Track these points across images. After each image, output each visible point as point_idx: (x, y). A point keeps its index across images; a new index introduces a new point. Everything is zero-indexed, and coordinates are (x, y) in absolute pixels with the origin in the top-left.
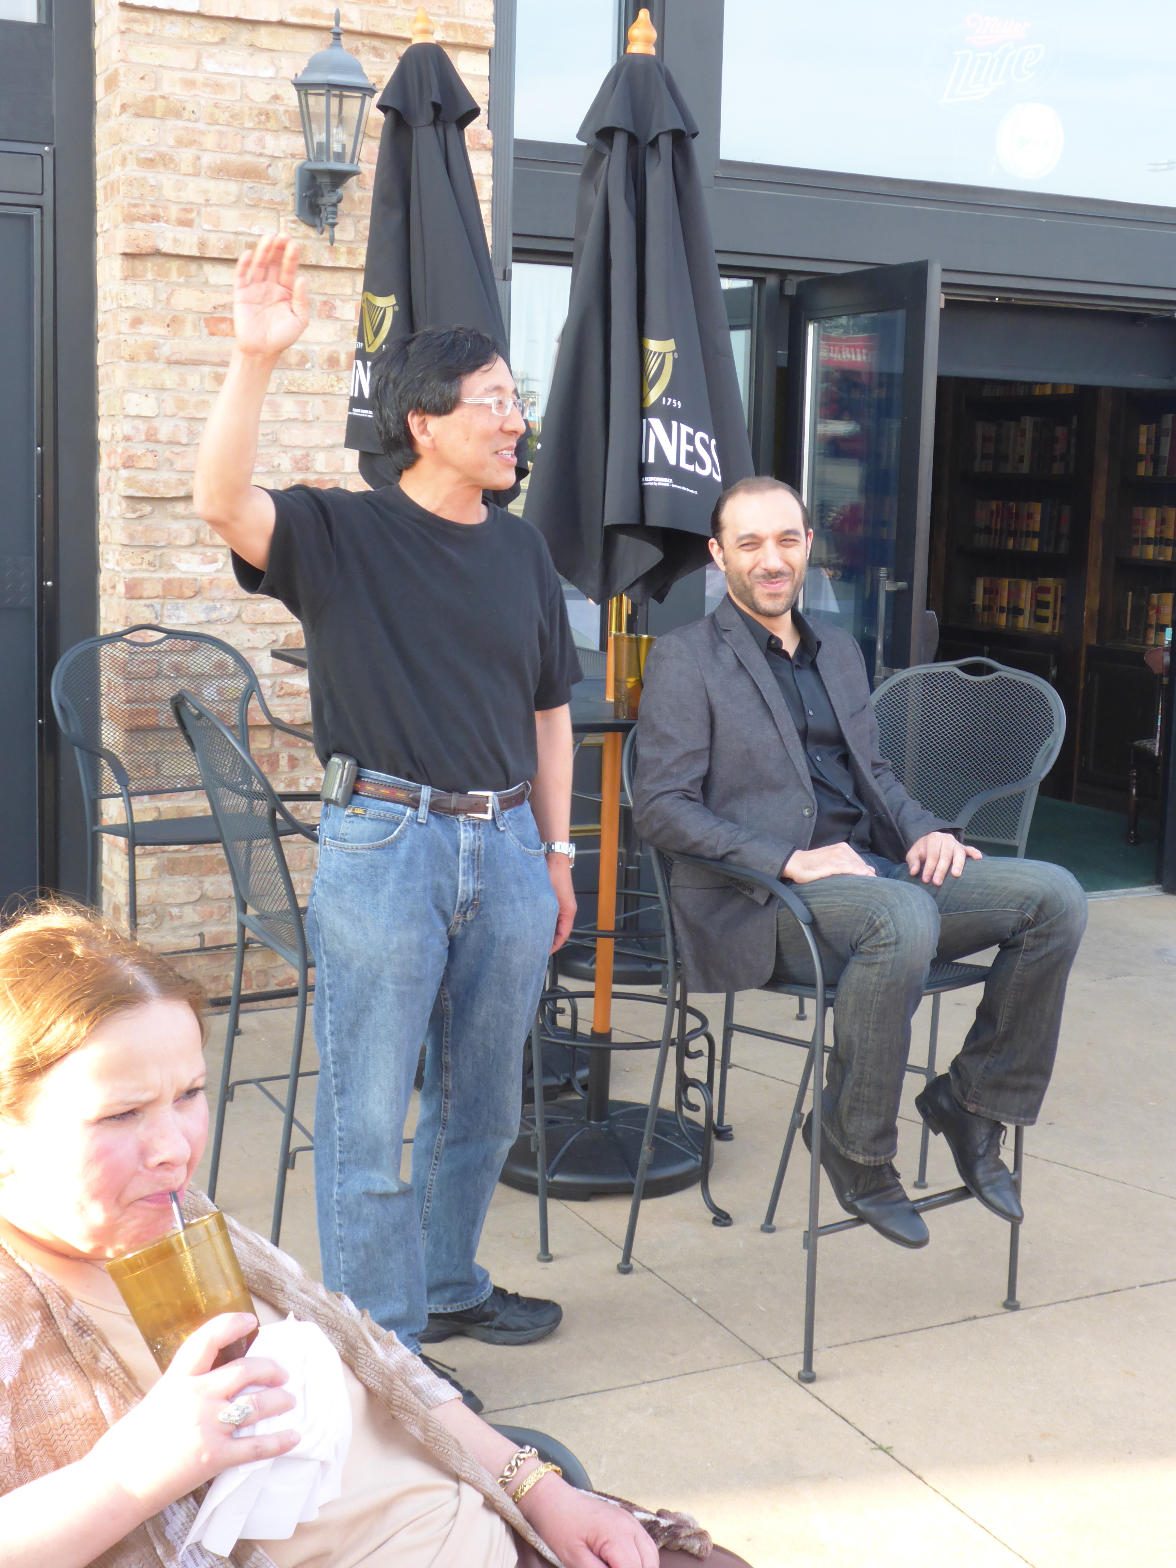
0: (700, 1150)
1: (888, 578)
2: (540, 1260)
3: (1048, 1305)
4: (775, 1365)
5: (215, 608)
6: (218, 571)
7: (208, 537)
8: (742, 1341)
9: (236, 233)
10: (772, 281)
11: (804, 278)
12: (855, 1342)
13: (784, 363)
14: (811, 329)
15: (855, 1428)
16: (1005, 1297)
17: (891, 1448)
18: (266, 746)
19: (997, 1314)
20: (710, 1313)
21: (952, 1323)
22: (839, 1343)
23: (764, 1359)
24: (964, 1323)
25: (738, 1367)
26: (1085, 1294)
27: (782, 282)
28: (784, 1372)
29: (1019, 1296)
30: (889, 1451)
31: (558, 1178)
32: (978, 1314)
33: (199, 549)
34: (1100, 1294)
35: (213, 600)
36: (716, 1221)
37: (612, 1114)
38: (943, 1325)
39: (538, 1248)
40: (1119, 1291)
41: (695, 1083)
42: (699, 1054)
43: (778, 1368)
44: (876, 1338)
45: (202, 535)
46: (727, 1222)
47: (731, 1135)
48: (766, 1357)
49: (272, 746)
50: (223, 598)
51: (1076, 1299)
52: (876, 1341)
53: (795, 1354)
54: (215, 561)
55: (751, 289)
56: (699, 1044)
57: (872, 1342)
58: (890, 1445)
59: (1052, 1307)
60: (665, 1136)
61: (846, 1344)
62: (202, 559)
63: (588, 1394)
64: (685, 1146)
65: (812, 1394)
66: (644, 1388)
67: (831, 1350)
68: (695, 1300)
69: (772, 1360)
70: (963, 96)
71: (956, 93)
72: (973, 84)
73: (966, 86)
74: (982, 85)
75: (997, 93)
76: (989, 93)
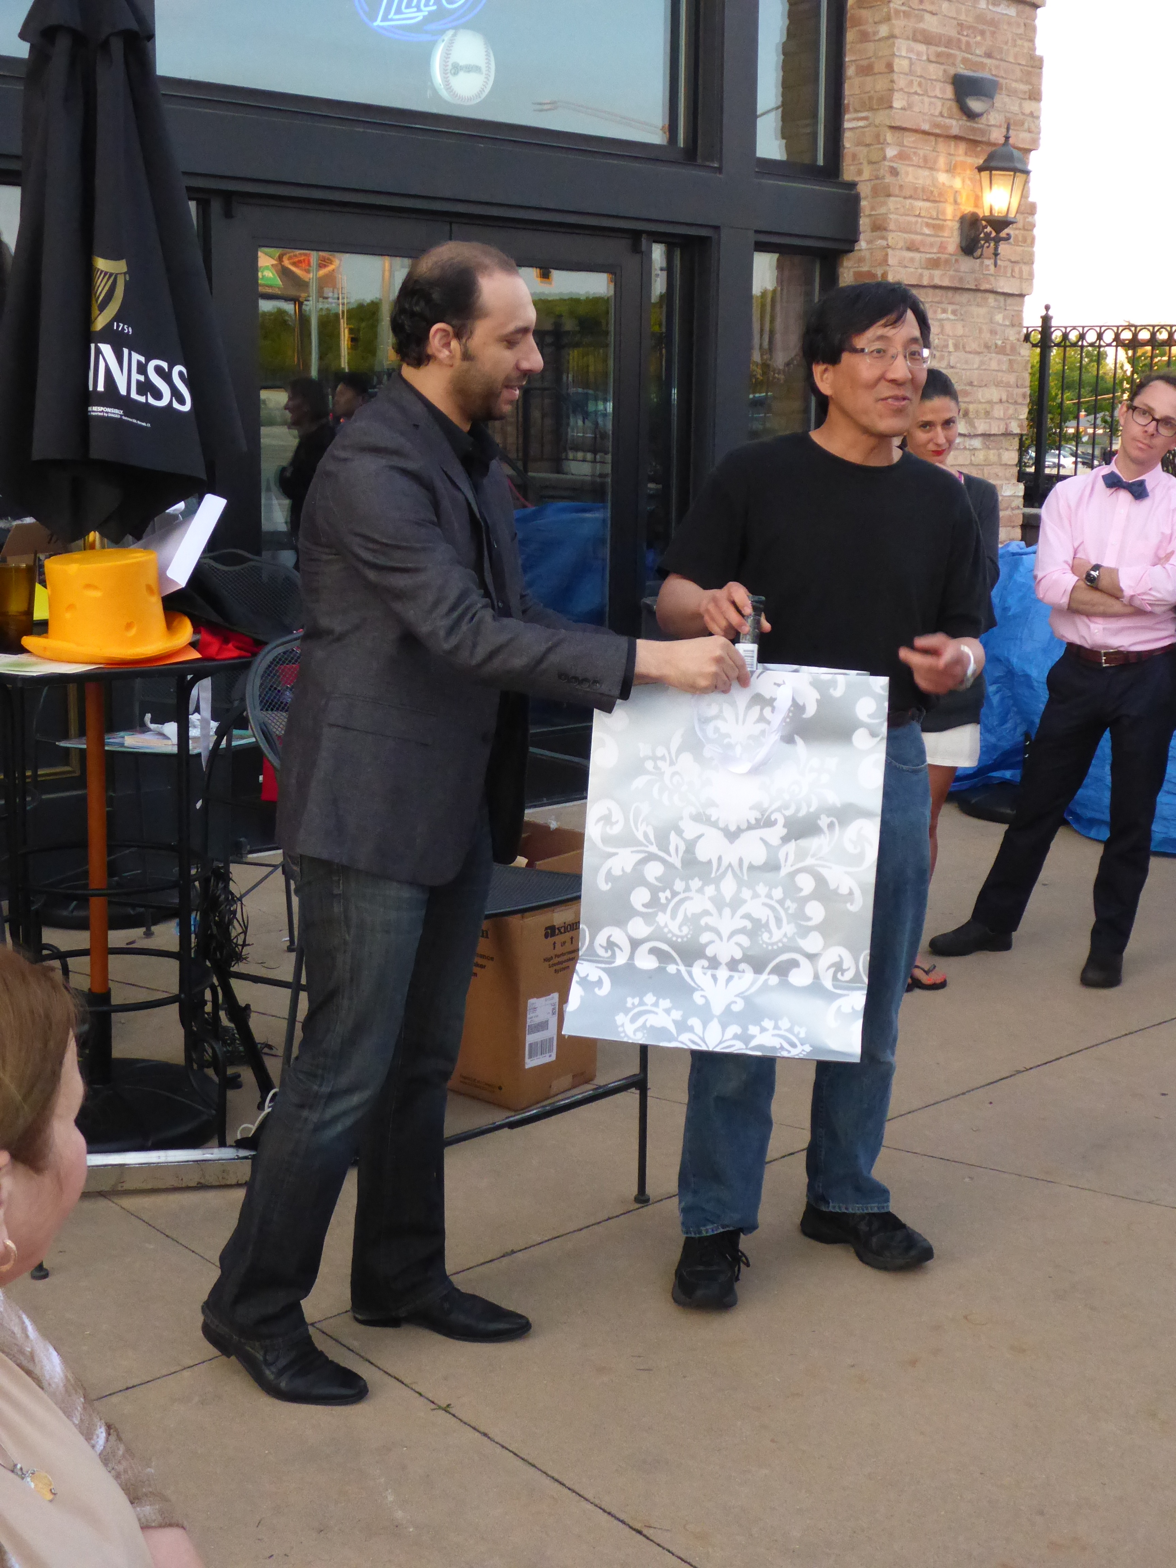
4: (319, 1329)
10: (217, 203)
14: (263, 255)
15: (412, 1389)
17: (451, 1406)
21: (491, 1261)
24: (504, 1259)
27: (227, 204)
28: (330, 1337)
30: (449, 1409)
32: (515, 1248)
37: (118, 1075)
38: (483, 1264)
43: (323, 1332)
53: (338, 1314)
58: (449, 1403)
65: (362, 1357)
69: (315, 1325)
70: (396, 20)
71: (390, 17)
72: (407, 8)
73: (399, 11)
74: (415, 9)
75: (431, 18)
76: (421, 18)
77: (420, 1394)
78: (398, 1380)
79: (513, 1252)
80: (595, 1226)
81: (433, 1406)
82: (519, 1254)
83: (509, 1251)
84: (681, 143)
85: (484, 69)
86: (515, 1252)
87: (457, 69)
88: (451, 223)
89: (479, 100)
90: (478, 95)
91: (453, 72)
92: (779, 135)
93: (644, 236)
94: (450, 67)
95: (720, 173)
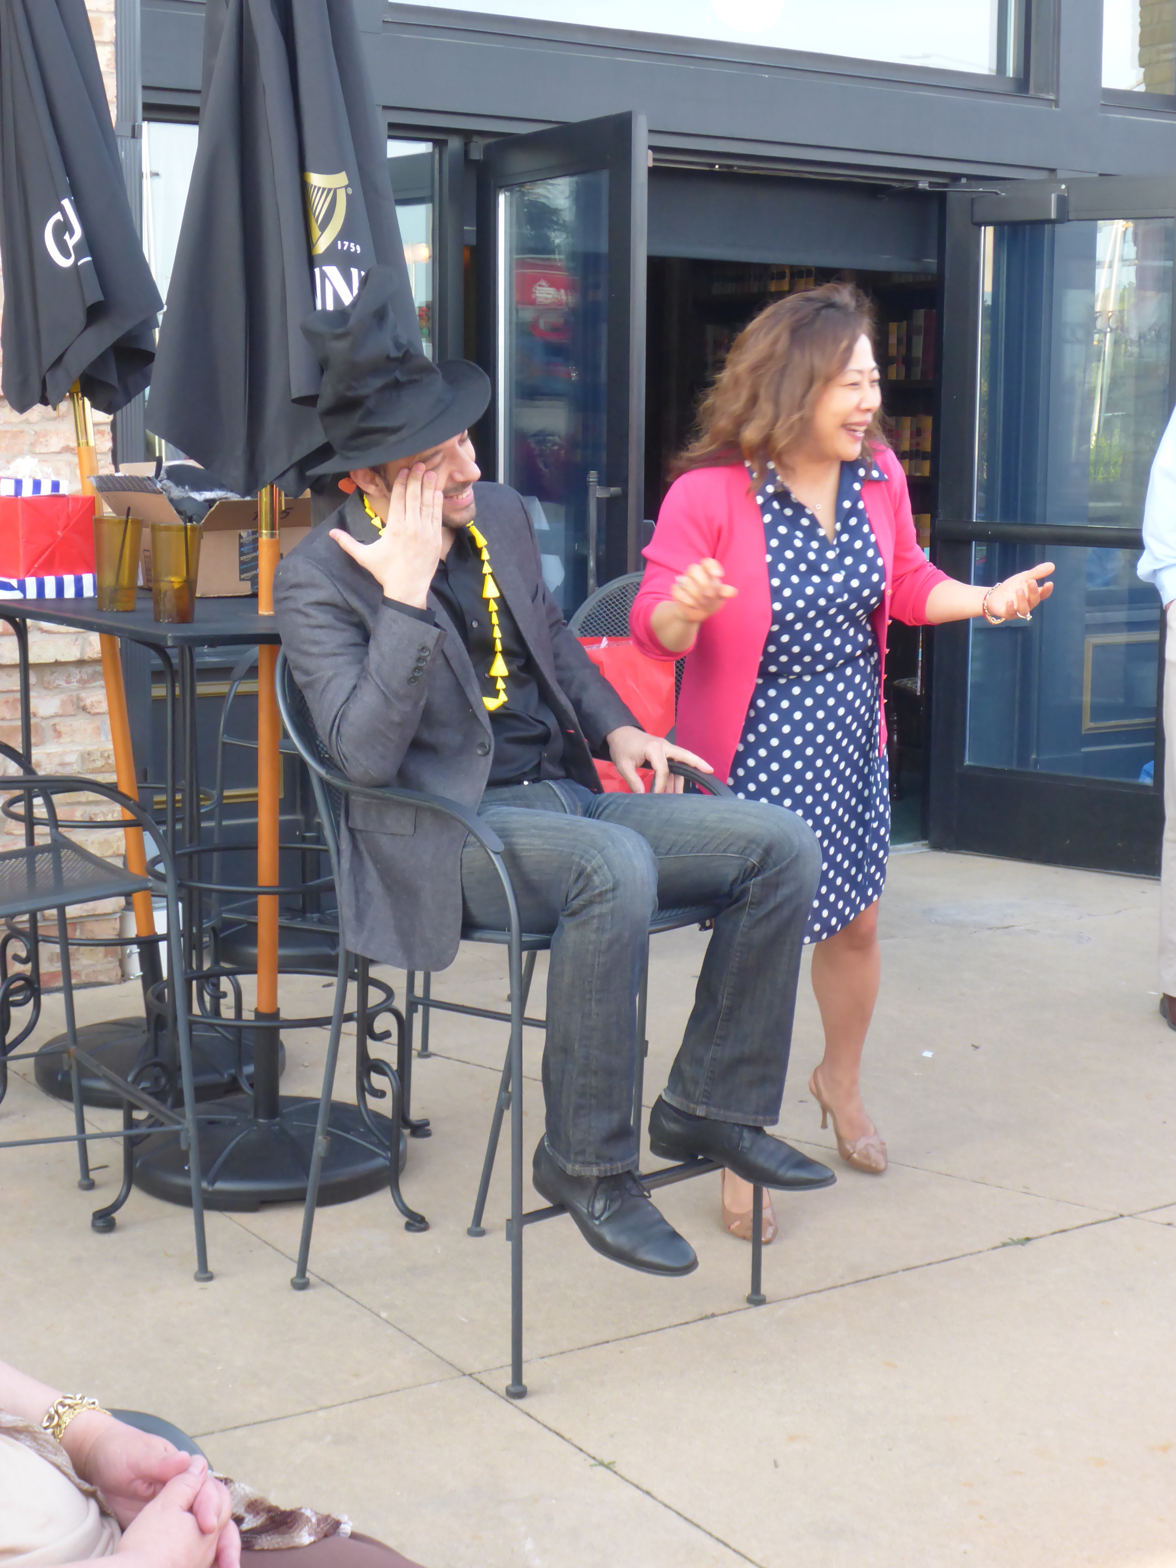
0: (388, 1143)
1: (599, 483)
2: (198, 1279)
3: (798, 1297)
4: (477, 1380)
8: (438, 1356)
10: (455, 144)
11: (492, 140)
12: (572, 1350)
13: (472, 241)
14: (502, 199)
15: (572, 1444)
16: (748, 1290)
17: (614, 1463)
19: (739, 1310)
20: (401, 1327)
21: (687, 1323)
22: (553, 1352)
23: (464, 1375)
24: (701, 1322)
25: (434, 1385)
26: (840, 1283)
27: (466, 145)
28: (488, 1388)
29: (765, 1289)
30: (610, 1466)
31: (220, 1186)
32: (717, 1311)
34: (857, 1282)
36: (409, 1227)
37: (284, 1111)
38: (676, 1326)
39: (195, 1266)
40: (878, 1276)
41: (379, 1067)
42: (387, 1035)
43: (481, 1383)
44: (597, 1345)
46: (423, 1226)
47: (429, 1130)
48: (467, 1372)
51: (830, 1289)
52: (598, 1347)
53: (502, 1367)
55: (432, 155)
56: (385, 1022)
57: (593, 1349)
58: (612, 1460)
59: (802, 1299)
60: (349, 1133)
61: (562, 1353)
63: (254, 1424)
64: (372, 1143)
65: (521, 1410)
66: (322, 1414)
67: (544, 1360)
68: (384, 1315)
69: (473, 1376)
77: (581, 1450)
78: (558, 1434)
79: (713, 1315)
80: (814, 1295)
81: (593, 1462)
82: (720, 1319)
83: (709, 1313)
84: (1010, 73)
86: (717, 1316)
92: (1137, 63)
95: (1057, 106)
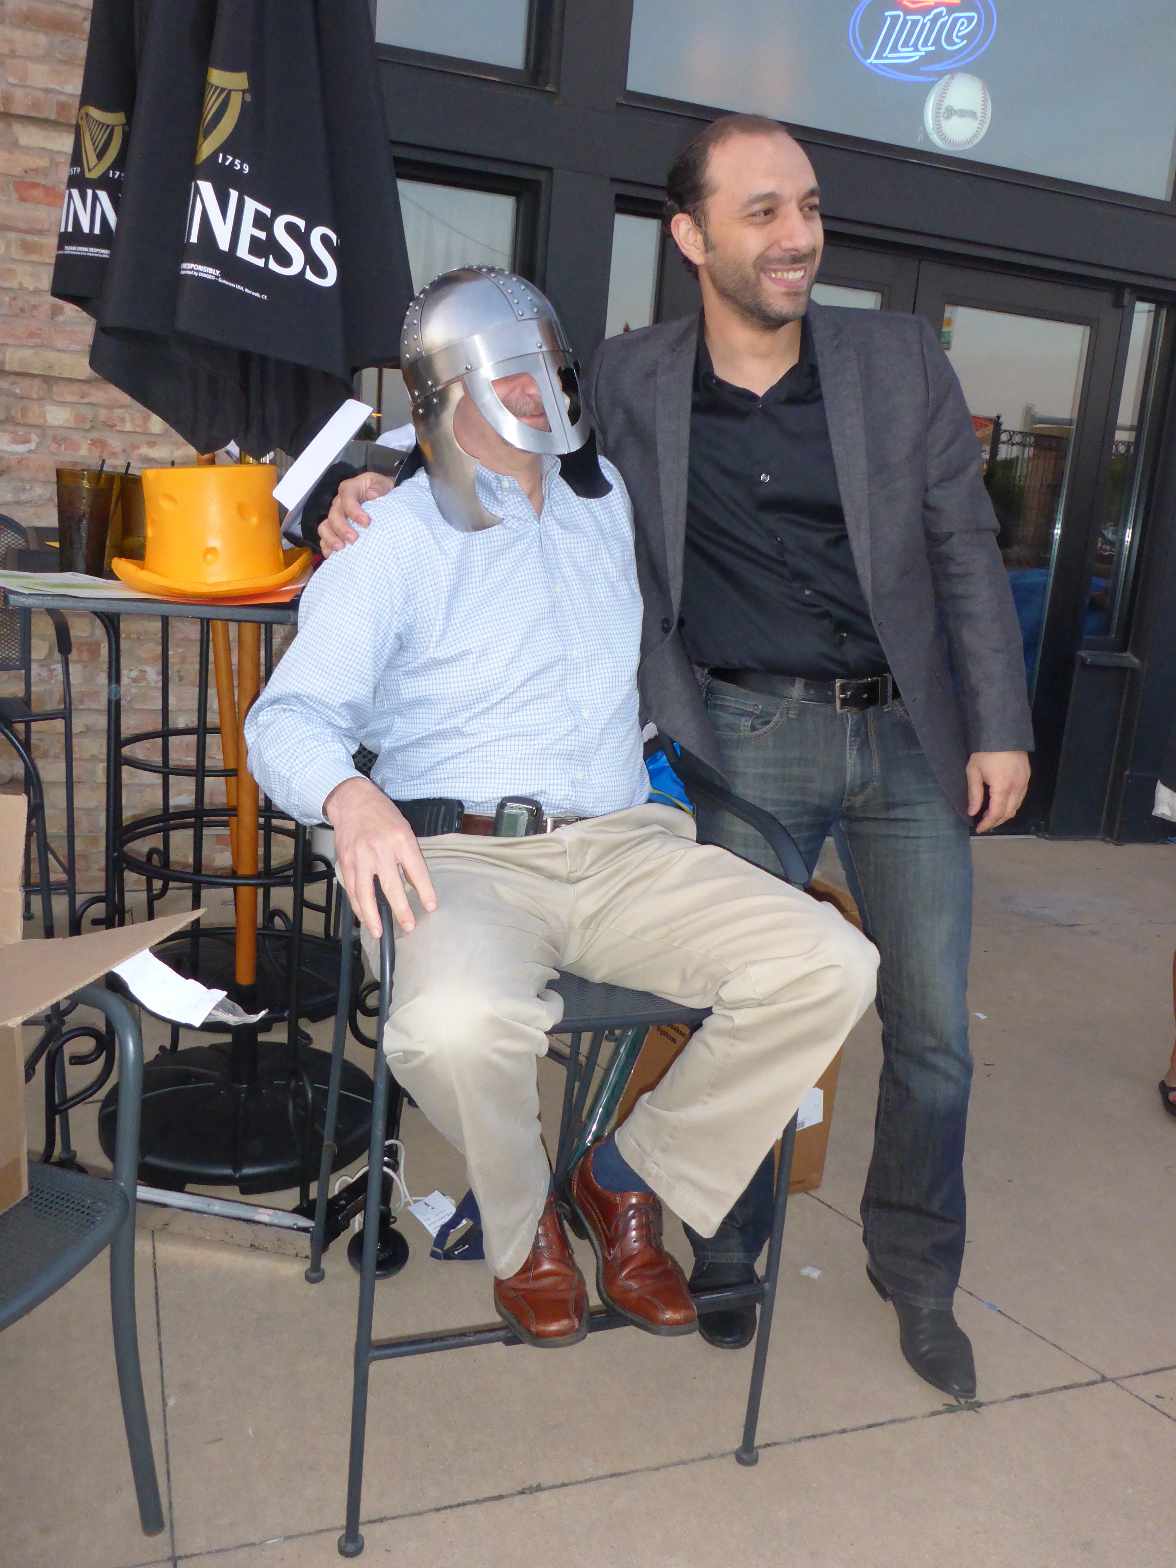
5: (24, 489)
6: (30, 451)
7: (19, 414)
9: (47, 91)
18: (85, 635)
21: (500, 1498)
24: (518, 1498)
33: (11, 428)
35: (23, 481)
38: (484, 1500)
45: (13, 413)
49: (92, 634)
50: (33, 480)
54: (27, 441)
62: (12, 438)
70: (891, 58)
71: (884, 55)
72: (902, 47)
73: (894, 49)
74: (912, 49)
75: (928, 58)
76: (917, 58)
85: (979, 114)
87: (950, 112)
88: (920, 261)
89: (970, 146)
90: (970, 141)
91: (946, 115)
93: (1128, 290)
94: (943, 111)
